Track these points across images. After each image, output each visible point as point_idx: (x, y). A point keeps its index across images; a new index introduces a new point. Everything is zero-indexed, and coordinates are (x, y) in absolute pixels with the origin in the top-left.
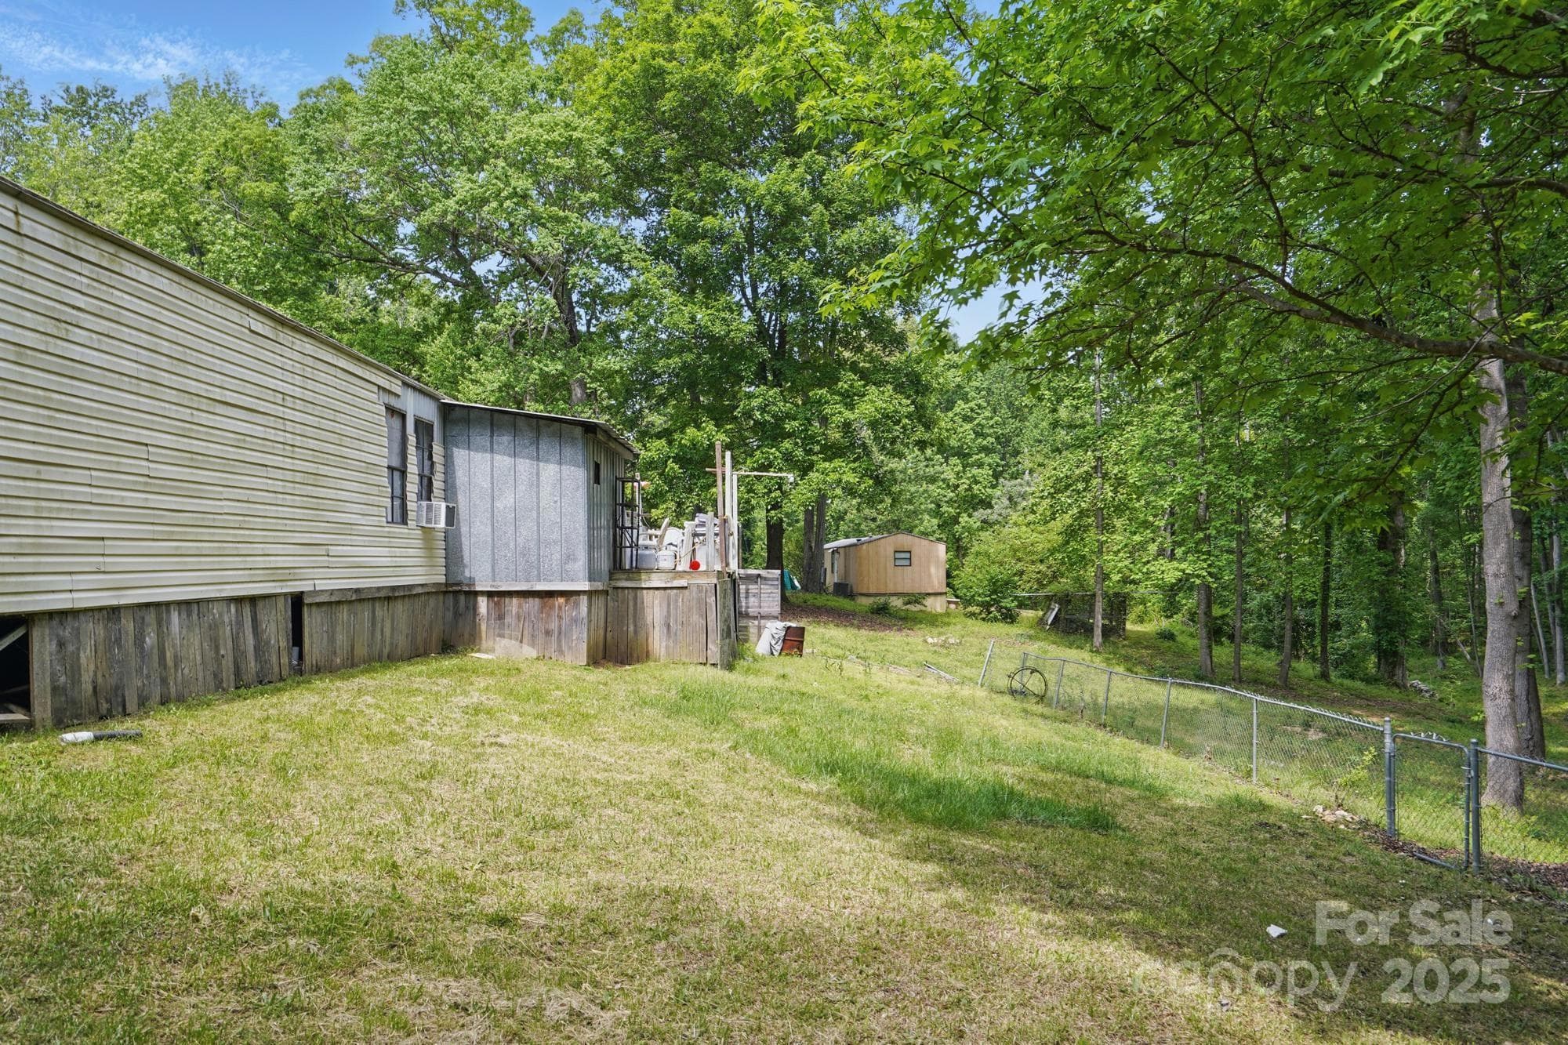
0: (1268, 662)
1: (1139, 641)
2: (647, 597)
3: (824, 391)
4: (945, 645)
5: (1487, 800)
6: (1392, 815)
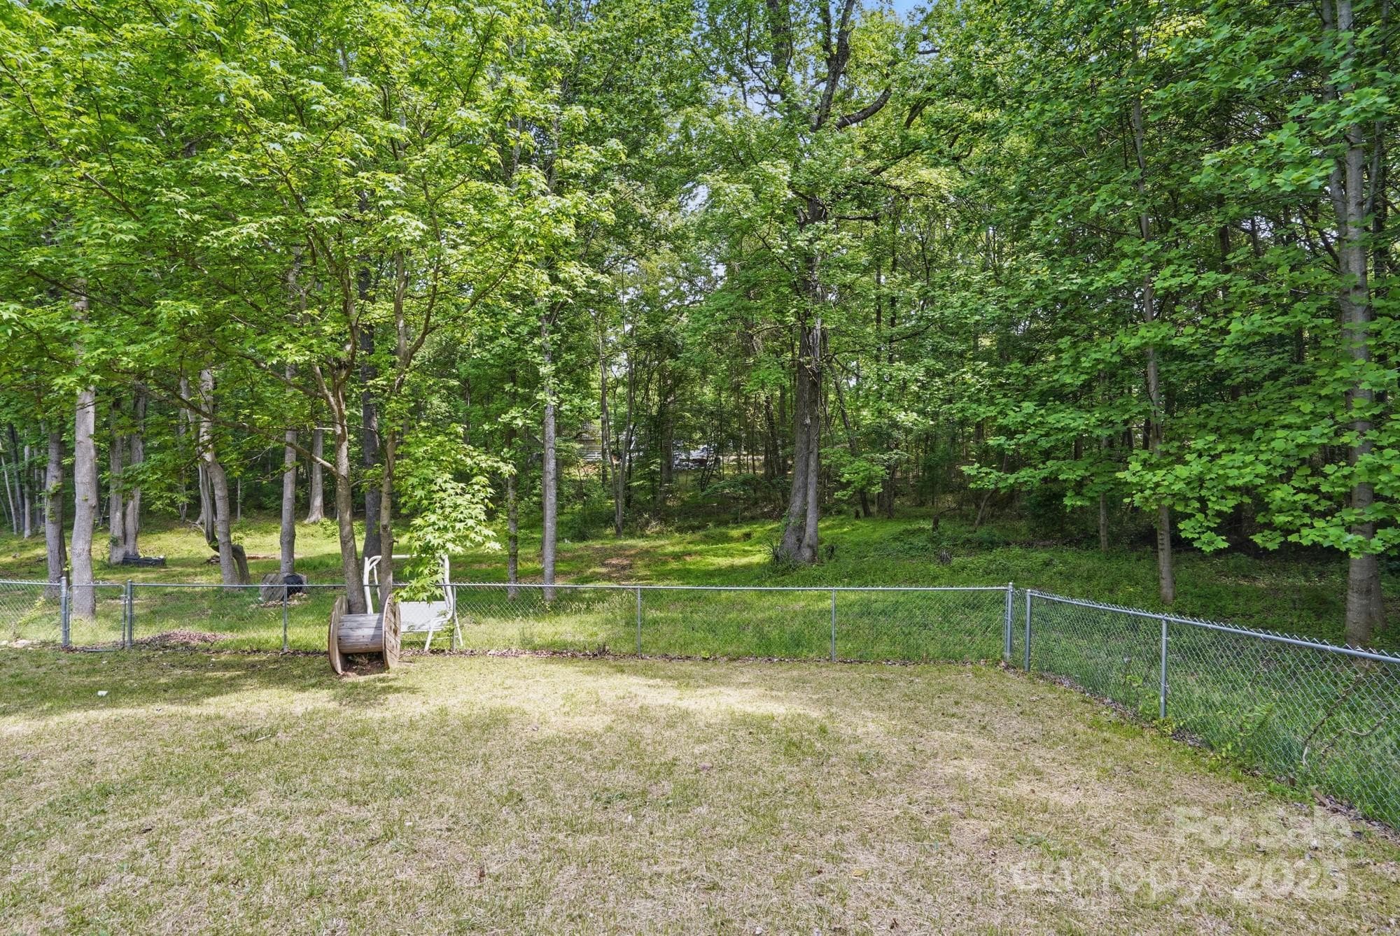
5: (74, 617)
6: (66, 633)
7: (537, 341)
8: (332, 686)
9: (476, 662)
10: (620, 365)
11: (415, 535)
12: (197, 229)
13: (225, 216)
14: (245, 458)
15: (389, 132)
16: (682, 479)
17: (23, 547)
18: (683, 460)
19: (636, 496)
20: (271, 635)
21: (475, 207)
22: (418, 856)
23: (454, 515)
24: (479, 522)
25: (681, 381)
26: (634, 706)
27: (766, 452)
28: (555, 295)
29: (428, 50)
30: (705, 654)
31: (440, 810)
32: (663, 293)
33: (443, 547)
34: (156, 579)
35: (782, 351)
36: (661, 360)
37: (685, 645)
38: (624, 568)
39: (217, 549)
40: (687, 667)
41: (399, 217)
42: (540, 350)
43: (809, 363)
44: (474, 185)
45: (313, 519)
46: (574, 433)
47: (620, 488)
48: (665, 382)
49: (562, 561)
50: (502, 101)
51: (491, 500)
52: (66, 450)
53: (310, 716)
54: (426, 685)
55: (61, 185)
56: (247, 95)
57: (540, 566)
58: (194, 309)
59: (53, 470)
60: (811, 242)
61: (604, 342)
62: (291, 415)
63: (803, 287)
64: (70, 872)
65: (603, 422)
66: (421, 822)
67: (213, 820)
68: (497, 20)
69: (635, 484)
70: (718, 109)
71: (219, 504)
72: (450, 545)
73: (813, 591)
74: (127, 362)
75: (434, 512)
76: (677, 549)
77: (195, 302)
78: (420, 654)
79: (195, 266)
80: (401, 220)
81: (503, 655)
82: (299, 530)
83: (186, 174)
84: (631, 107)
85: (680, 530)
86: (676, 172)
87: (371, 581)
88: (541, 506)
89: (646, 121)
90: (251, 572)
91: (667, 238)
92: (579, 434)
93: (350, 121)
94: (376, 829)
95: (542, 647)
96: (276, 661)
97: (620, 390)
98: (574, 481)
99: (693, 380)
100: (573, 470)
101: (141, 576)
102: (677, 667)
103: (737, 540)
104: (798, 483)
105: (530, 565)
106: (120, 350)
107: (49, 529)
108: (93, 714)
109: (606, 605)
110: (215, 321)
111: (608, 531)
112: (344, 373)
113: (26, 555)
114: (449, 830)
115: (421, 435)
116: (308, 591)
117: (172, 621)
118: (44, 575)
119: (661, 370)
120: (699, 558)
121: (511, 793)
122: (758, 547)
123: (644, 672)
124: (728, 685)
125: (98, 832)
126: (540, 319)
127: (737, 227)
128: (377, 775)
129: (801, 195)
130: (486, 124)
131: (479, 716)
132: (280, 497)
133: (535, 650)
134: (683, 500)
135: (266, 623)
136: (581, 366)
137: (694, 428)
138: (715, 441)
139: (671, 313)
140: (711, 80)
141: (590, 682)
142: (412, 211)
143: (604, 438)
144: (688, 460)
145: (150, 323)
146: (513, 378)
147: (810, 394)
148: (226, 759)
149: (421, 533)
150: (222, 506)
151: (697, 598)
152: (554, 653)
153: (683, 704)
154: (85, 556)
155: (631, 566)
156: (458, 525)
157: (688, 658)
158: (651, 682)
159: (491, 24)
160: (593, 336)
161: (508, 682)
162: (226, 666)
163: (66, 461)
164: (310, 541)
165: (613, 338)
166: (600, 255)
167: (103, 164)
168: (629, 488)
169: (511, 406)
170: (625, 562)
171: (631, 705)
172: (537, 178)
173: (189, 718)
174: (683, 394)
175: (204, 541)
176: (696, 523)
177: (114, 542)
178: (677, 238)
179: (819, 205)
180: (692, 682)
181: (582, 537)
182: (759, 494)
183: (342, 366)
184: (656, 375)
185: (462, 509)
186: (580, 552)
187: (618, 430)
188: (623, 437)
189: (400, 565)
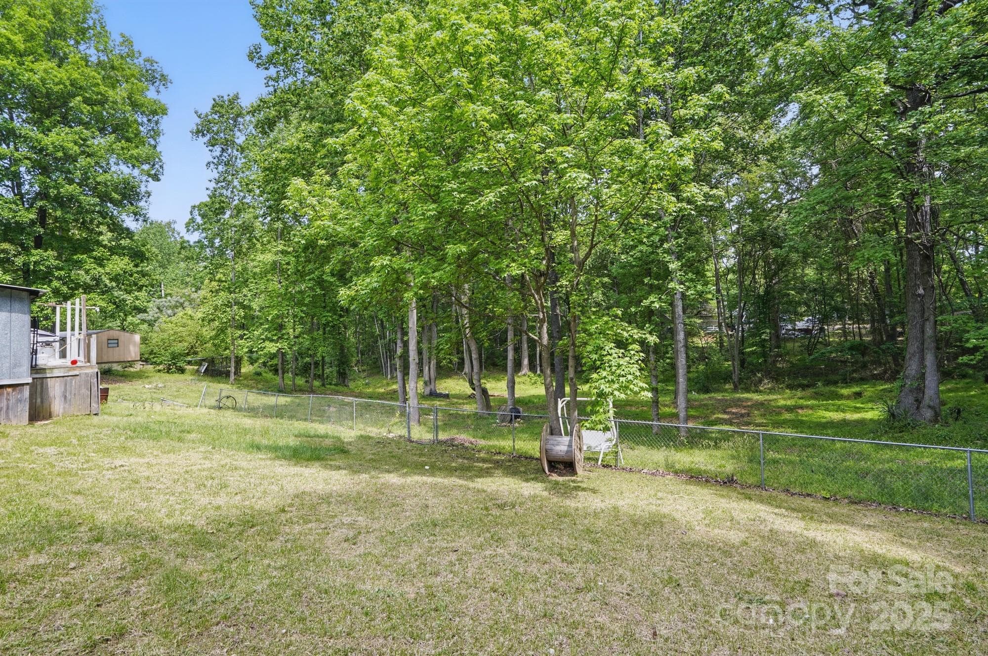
0: (300, 381)
1: (246, 377)
2: (50, 382)
3: (85, 256)
4: (156, 388)
5: (412, 423)
6: (409, 432)
7: (666, 246)
8: (543, 481)
9: (635, 477)
10: (729, 257)
11: (593, 385)
12: (462, 202)
13: (475, 192)
14: (491, 335)
15: (564, 120)
16: (789, 345)
17: (388, 384)
18: (790, 330)
19: (749, 359)
20: (506, 444)
21: (619, 157)
22: (609, 608)
23: (618, 372)
24: (636, 377)
25: (784, 265)
26: (765, 529)
27: (873, 322)
28: (681, 210)
29: (583, 60)
30: (824, 494)
31: (621, 579)
32: (763, 196)
33: (612, 394)
34: (446, 405)
35: (884, 231)
36: (765, 250)
37: (804, 484)
38: (742, 415)
39: (474, 389)
40: (808, 502)
41: (572, 173)
42: (668, 252)
43: (918, 238)
44: (617, 142)
45: (523, 372)
46: (695, 312)
47: (736, 352)
48: (770, 268)
49: (692, 408)
50: (634, 80)
51: (643, 361)
52: (405, 333)
53: (533, 498)
54: (603, 489)
55: (403, 191)
56: (485, 120)
57: (674, 411)
58: (464, 249)
59: (399, 344)
60: (914, 127)
61: (715, 240)
62: (513, 307)
63: (908, 169)
64: (425, 565)
65: (718, 302)
66: (609, 584)
67: (488, 553)
68: (626, 25)
69: (748, 350)
70: (806, 35)
71: (475, 362)
72: (616, 393)
73: (939, 449)
74: (434, 282)
75: (605, 370)
76: (789, 403)
77: (463, 244)
78: (596, 466)
79: (462, 224)
80: (574, 175)
81: (653, 474)
82: (517, 380)
83: (458, 172)
84: (727, 57)
85: (790, 387)
86: (767, 98)
87: (563, 415)
88: (673, 366)
89: (741, 64)
90: (492, 404)
91: (765, 152)
92: (699, 312)
93: (541, 119)
94: (579, 581)
95: (682, 472)
96: (510, 461)
97: (730, 276)
98: (697, 347)
99: (796, 263)
100: (696, 340)
101: (438, 403)
102: (797, 501)
103: (848, 398)
104: (913, 347)
105: (667, 410)
106: (431, 275)
107: (399, 375)
108: (425, 478)
109: (731, 444)
110: (474, 253)
111: (727, 386)
112: (543, 279)
113: (390, 388)
114: (628, 595)
115: (593, 317)
116: (523, 418)
117: (455, 431)
118: (396, 400)
119: (766, 259)
120: (810, 412)
121: (670, 578)
122: (870, 405)
123: (768, 501)
124: (853, 524)
125: (434, 546)
126: (666, 229)
127: (831, 131)
128: (576, 545)
129: (900, 87)
130: (625, 98)
131: (641, 516)
132: (506, 358)
133: (676, 473)
134: (791, 363)
135: (502, 436)
136: (699, 261)
137: (799, 304)
138: (820, 313)
139: (771, 211)
140: (796, 14)
141: (724, 503)
142: (579, 168)
143: (719, 314)
144: (794, 330)
145: (443, 259)
146: (649, 273)
147: (922, 266)
148: (490, 517)
149: (597, 384)
150: (476, 363)
151: (812, 445)
152: (692, 477)
153: (811, 534)
154: (414, 391)
155: (748, 415)
156: (621, 379)
157: (808, 495)
158: (777, 511)
159: (622, 30)
160: (707, 237)
161: (660, 494)
162: (484, 461)
163: (405, 339)
164: (522, 386)
165: (722, 237)
166: (708, 175)
167: (420, 175)
168: (743, 353)
169: (649, 294)
170: (743, 411)
171: (762, 527)
172: (662, 127)
173: (469, 489)
174: (786, 276)
175: (467, 384)
176: (805, 382)
177: (425, 383)
178: (774, 149)
179: (921, 91)
180: (815, 516)
181: (707, 390)
182: (867, 358)
183: (542, 274)
184: (761, 263)
185: (623, 367)
186: (705, 402)
187: (731, 308)
188: (735, 313)
189: (584, 404)
